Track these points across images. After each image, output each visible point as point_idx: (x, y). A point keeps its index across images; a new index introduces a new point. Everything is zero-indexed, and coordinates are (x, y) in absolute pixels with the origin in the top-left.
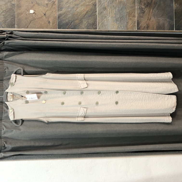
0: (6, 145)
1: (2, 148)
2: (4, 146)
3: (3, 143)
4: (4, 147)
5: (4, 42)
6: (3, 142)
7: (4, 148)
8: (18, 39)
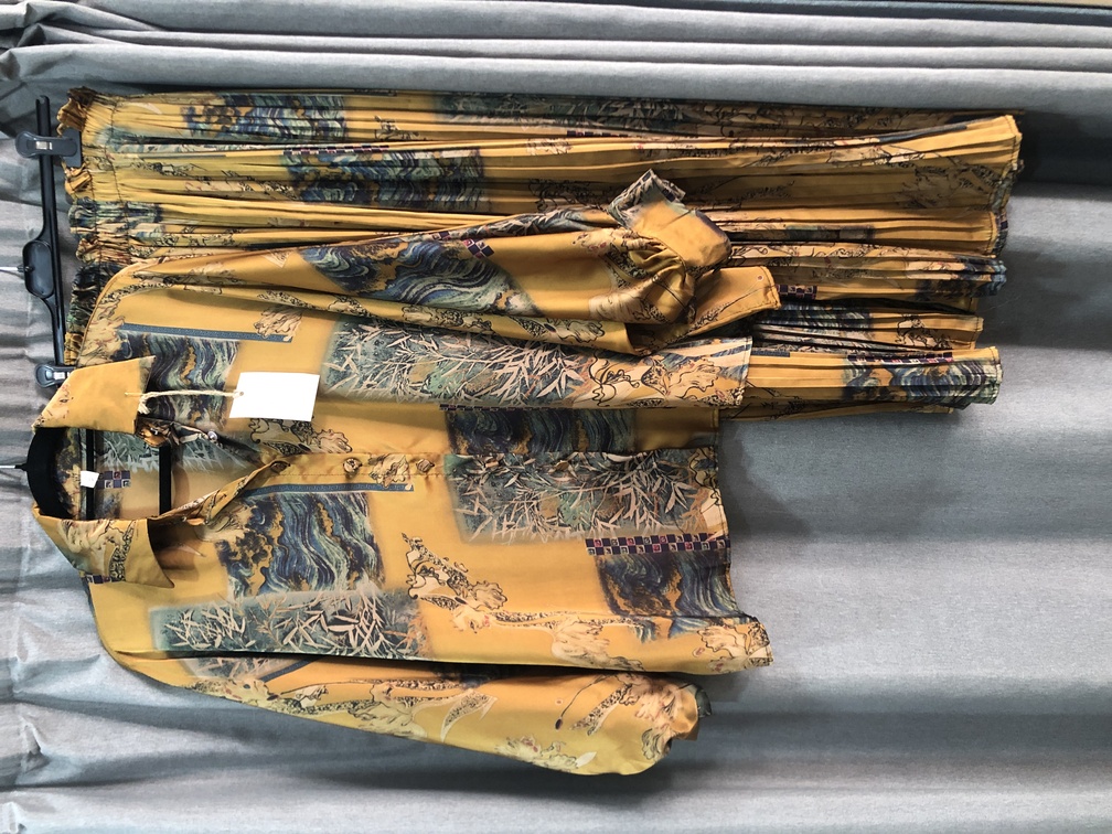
0: (45, 749)
1: (19, 765)
2: (36, 754)
3: (24, 735)
4: (31, 756)
5: (12, 56)
6: (24, 723)
7: (32, 764)
8: (111, 32)
